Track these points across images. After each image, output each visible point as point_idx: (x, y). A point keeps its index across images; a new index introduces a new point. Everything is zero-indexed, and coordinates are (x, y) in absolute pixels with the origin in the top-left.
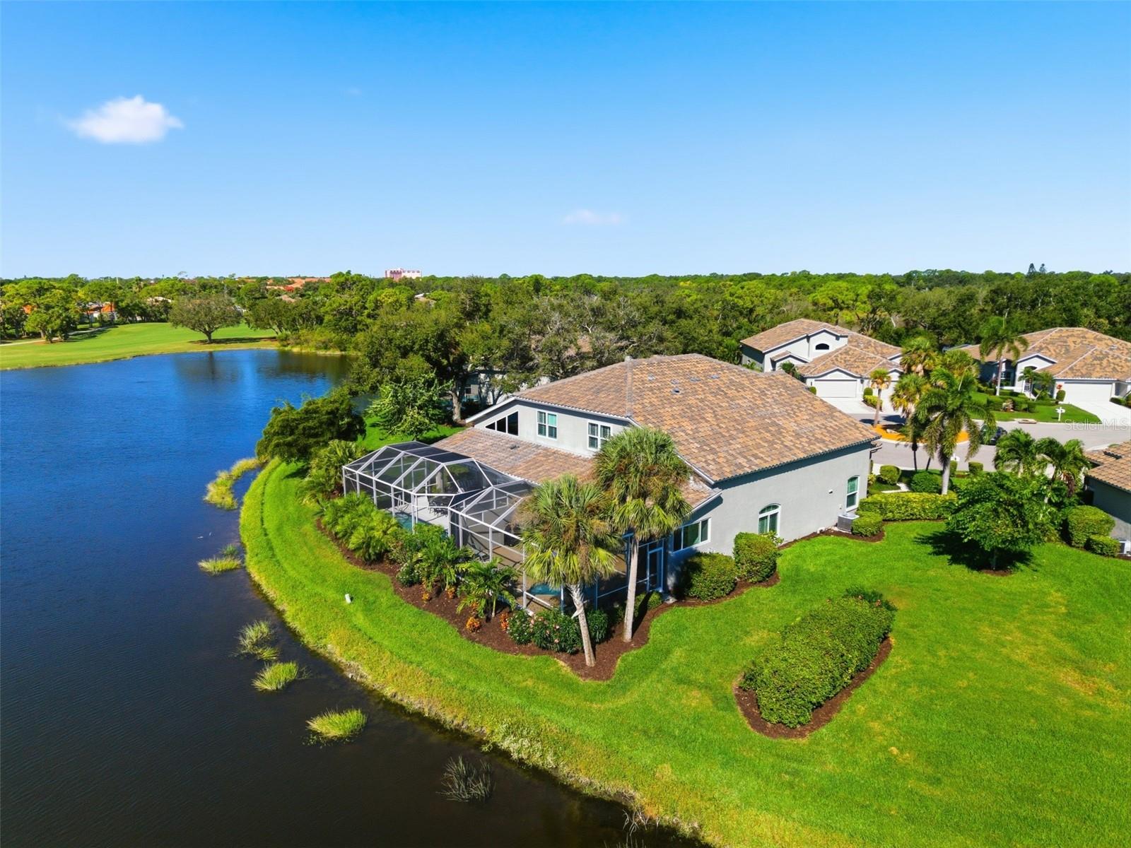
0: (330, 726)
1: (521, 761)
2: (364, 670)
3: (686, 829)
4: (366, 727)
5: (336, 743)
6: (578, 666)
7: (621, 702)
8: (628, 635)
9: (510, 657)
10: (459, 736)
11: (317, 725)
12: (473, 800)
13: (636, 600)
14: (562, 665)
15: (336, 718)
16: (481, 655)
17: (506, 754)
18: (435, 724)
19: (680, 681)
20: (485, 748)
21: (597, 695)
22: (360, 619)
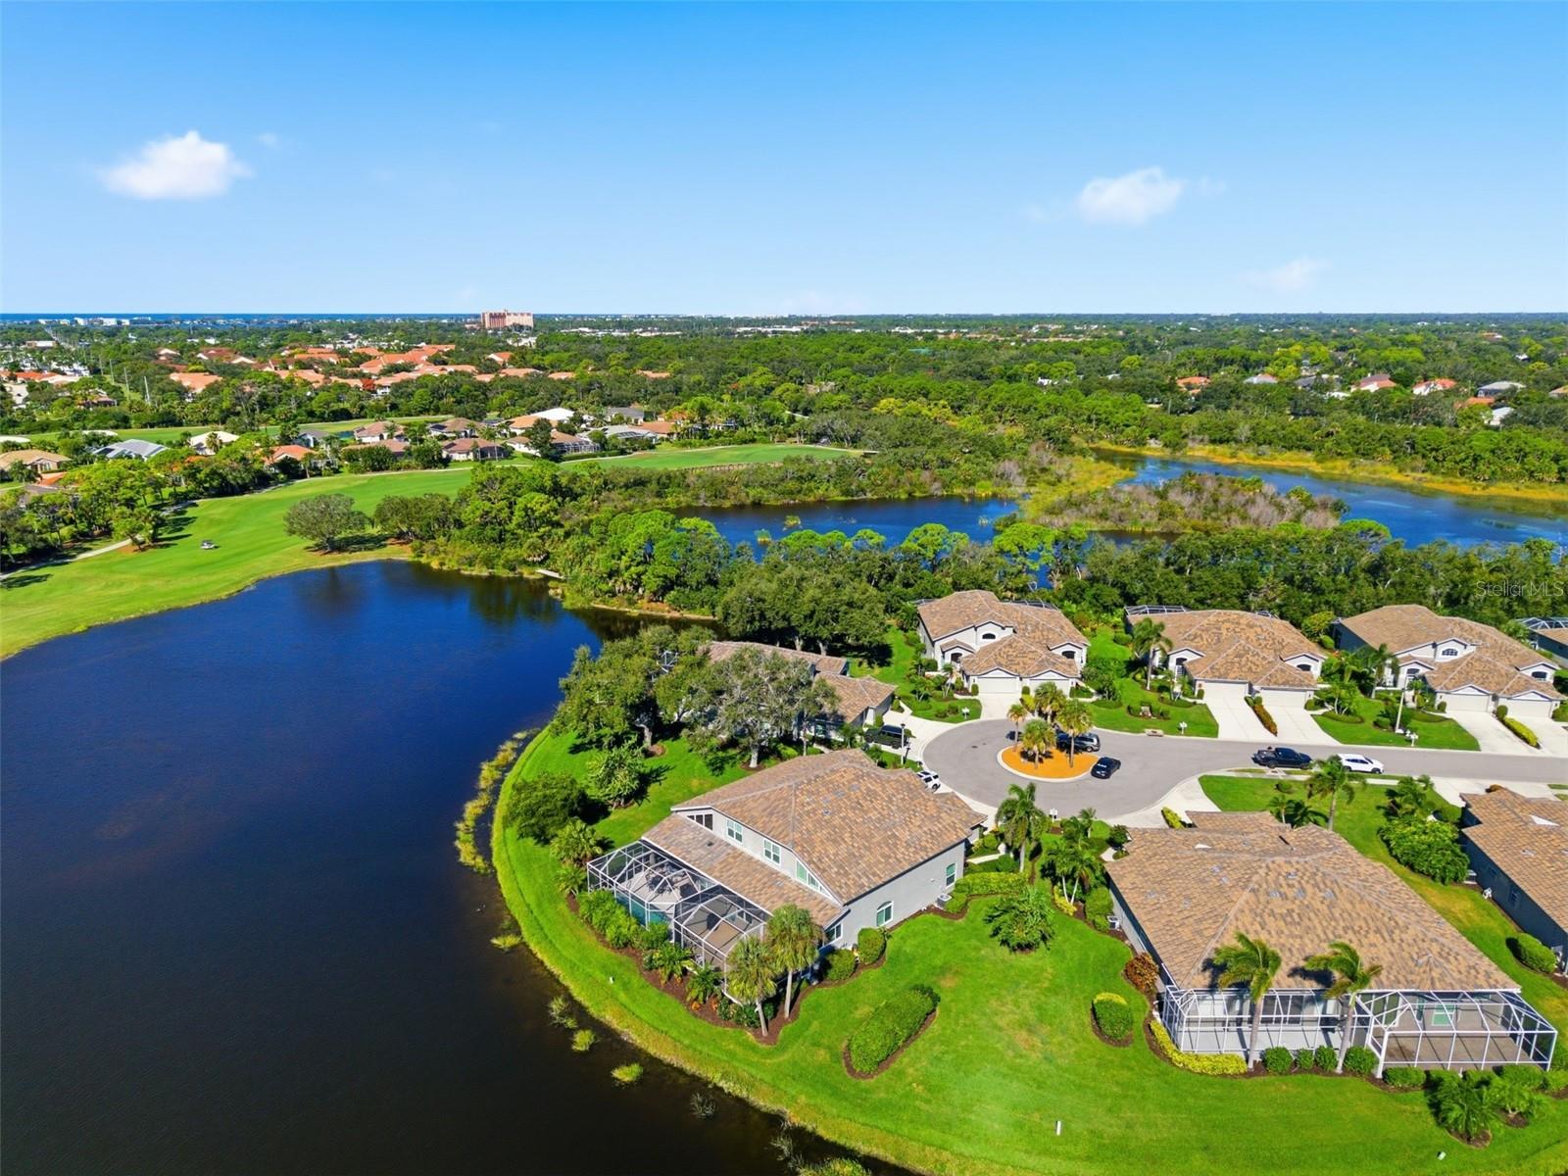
0: (625, 1074)
1: (729, 1094)
2: (634, 1037)
3: (810, 1128)
4: (645, 1073)
5: (629, 1085)
6: (758, 1036)
7: (781, 1059)
8: (787, 1015)
9: (720, 1029)
10: (695, 1079)
11: (617, 1073)
12: (708, 1117)
13: (792, 988)
14: (750, 1035)
15: (626, 1069)
16: (703, 1027)
17: (721, 1089)
18: (681, 1071)
19: (814, 1045)
20: (710, 1086)
21: (769, 1055)
22: (622, 996)
